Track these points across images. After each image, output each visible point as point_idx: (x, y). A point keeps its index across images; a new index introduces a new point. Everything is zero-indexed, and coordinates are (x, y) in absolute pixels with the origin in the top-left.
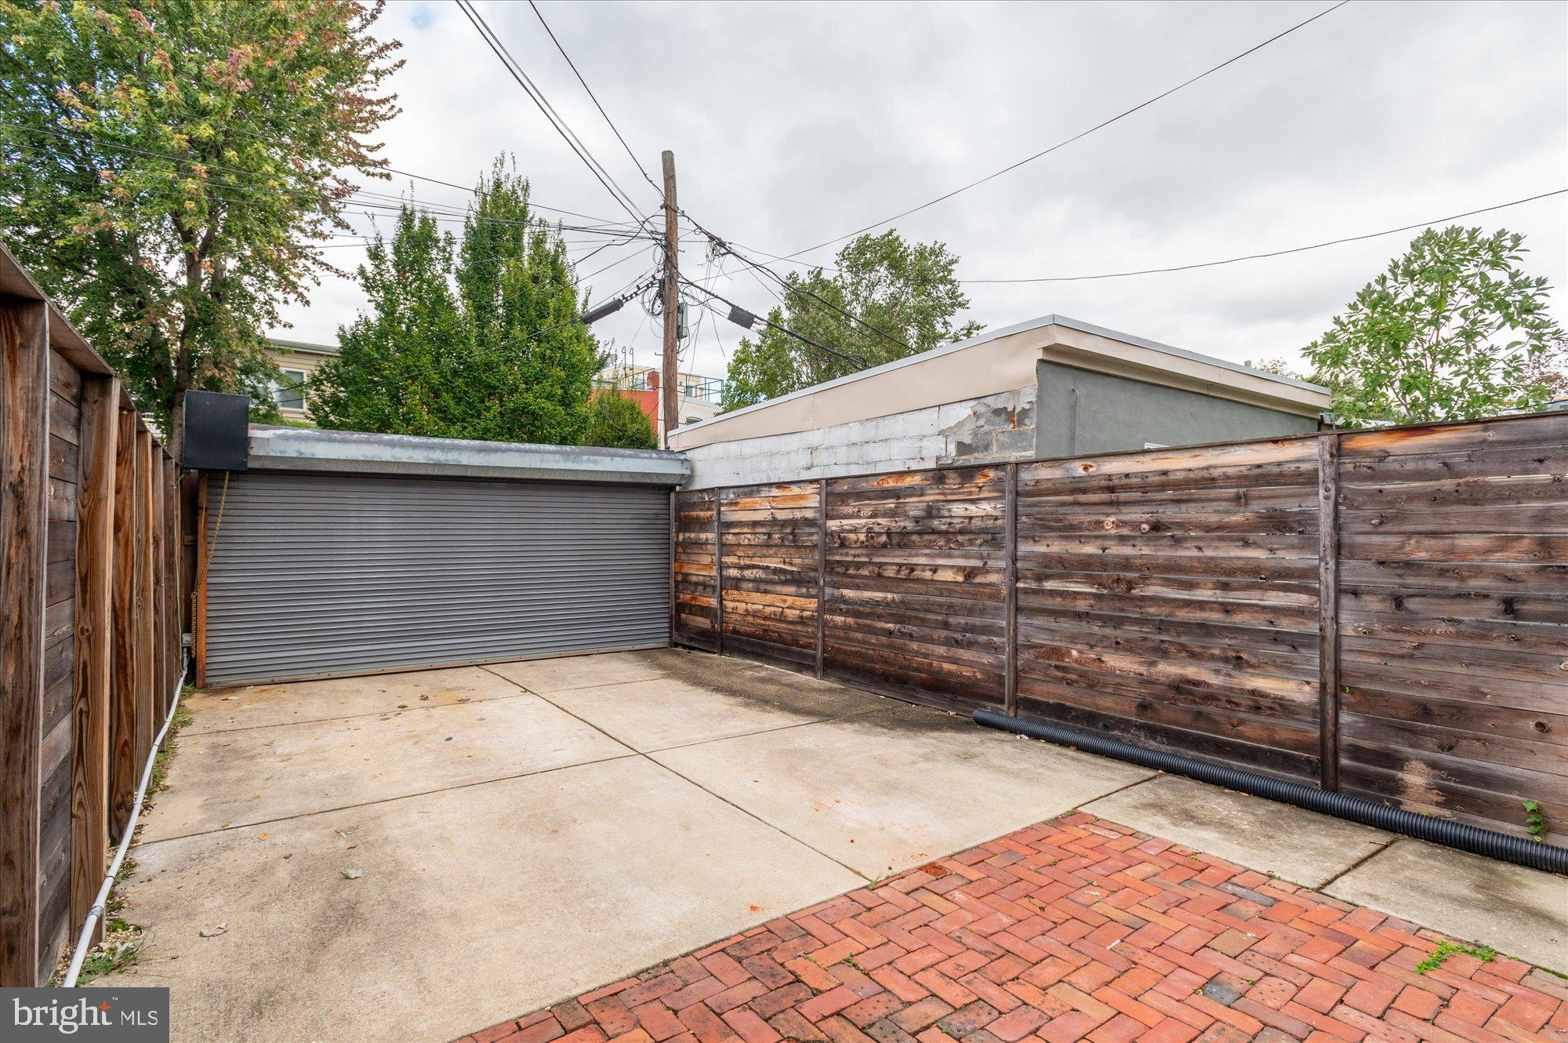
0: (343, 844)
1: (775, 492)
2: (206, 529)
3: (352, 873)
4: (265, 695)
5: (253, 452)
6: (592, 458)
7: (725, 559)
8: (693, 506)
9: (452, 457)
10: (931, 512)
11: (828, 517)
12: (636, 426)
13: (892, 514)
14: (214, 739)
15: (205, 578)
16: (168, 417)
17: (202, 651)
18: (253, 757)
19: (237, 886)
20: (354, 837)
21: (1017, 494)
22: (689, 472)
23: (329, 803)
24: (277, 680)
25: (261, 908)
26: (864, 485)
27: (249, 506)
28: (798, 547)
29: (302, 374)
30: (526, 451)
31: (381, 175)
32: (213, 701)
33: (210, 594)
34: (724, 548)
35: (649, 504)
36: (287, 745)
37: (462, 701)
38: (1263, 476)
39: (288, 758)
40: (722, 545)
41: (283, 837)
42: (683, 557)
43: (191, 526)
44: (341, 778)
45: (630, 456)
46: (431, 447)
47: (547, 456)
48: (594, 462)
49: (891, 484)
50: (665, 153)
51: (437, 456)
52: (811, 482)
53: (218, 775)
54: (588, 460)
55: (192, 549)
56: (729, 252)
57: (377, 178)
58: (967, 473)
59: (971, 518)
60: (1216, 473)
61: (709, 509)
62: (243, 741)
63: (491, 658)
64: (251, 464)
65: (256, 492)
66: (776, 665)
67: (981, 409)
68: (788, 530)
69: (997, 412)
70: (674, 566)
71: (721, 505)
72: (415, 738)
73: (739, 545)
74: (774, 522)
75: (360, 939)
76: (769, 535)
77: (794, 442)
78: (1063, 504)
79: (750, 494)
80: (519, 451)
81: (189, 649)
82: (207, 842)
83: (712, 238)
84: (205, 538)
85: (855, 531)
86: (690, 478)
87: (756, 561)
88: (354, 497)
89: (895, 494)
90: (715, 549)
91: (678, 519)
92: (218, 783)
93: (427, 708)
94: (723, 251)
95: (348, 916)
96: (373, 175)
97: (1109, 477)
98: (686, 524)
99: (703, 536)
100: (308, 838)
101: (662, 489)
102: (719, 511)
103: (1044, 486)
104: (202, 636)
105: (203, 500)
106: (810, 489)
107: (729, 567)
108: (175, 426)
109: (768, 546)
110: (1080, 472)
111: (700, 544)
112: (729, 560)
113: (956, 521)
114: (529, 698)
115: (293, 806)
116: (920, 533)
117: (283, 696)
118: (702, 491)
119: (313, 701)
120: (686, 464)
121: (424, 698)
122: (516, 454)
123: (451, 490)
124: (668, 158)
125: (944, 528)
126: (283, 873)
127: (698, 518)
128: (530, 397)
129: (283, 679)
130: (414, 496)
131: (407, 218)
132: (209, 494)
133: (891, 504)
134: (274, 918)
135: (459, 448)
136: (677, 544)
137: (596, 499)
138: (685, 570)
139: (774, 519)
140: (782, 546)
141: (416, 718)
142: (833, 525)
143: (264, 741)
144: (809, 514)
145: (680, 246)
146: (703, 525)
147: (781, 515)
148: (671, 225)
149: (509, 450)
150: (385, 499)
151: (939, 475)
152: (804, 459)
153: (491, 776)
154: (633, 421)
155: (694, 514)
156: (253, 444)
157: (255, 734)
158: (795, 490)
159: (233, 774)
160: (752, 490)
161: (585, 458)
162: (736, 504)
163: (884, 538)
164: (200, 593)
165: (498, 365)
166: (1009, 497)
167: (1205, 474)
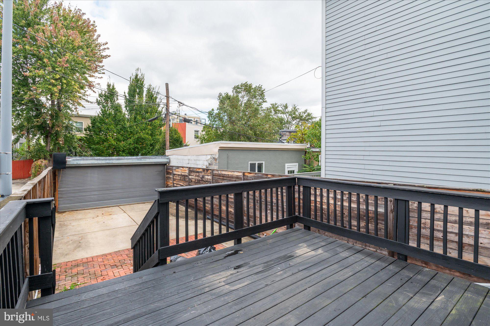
0: (80, 239)
1: (182, 169)
2: (58, 179)
3: (81, 242)
4: (70, 213)
5: (67, 164)
6: (144, 159)
7: (174, 182)
8: (169, 169)
9: (111, 162)
10: (203, 177)
11: (189, 175)
12: (176, 136)
13: (198, 176)
14: (60, 223)
15: (58, 189)
16: (46, 140)
17: (57, 205)
18: (67, 226)
19: (64, 244)
20: (82, 238)
21: (213, 175)
22: (169, 161)
23: (79, 233)
24: (73, 210)
25: (67, 246)
26: (195, 170)
27: (67, 174)
28: (185, 181)
29: (82, 123)
30: (128, 159)
31: (102, 73)
32: (60, 215)
33: (59, 193)
34: (174, 180)
35: (160, 168)
36: (74, 223)
37: (110, 215)
38: (238, 177)
39: (73, 226)
40: (174, 179)
41: (71, 238)
42: (167, 180)
43: (54, 178)
44: (82, 229)
45: (154, 158)
46: (106, 160)
47: (133, 160)
48: (145, 160)
49: (198, 170)
50: (166, 84)
51: (108, 161)
52: (187, 167)
53: (61, 229)
54: (143, 160)
55: (55, 183)
56: (184, 105)
57: (101, 74)
58: (207, 170)
59: (208, 179)
60: (234, 176)
61: (171, 170)
62: (66, 223)
63: (121, 204)
64: (66, 166)
65: (68, 171)
66: (182, 206)
67: (212, 157)
68: (184, 177)
69: (214, 158)
70: (166, 182)
71: (173, 170)
72: (98, 222)
73: (176, 179)
74: (181, 175)
75: (80, 249)
76: (181, 178)
77: (186, 158)
78: (218, 178)
79: (178, 168)
80: (127, 159)
81: (54, 204)
82: (59, 238)
83: (179, 102)
84: (57, 181)
85: (193, 179)
86: (169, 162)
87: (179, 183)
88: (89, 171)
89: (198, 172)
90: (172, 179)
91: (167, 172)
92: (61, 230)
93: (102, 216)
94: (182, 105)
95: (79, 247)
96: (100, 73)
97: (223, 174)
98: (168, 173)
99: (171, 176)
100: (75, 238)
101: (164, 165)
102: (173, 171)
103: (216, 174)
104: (57, 201)
105: (57, 174)
106: (187, 169)
107: (175, 184)
108: (48, 142)
109: (181, 180)
110: (220, 173)
111: (170, 178)
112: (175, 182)
113: (206, 179)
114: (125, 214)
115: (73, 234)
116: (202, 181)
117: (74, 214)
118: (170, 166)
119: (79, 215)
120: (168, 159)
121: (103, 214)
122: (126, 160)
123: (111, 168)
124: (167, 85)
125: (204, 180)
126: (71, 242)
127: (170, 172)
128: (142, 134)
129: (74, 210)
130: (103, 170)
131: (109, 86)
132: (58, 172)
133: (198, 174)
134: (69, 247)
135: (113, 159)
136: (166, 177)
137: (146, 168)
138: (168, 183)
139: (182, 174)
140: (183, 180)
141: (100, 219)
142: (190, 177)
143: (69, 223)
144: (187, 174)
145: (170, 105)
146: (170, 173)
147: (183, 174)
148: (168, 101)
149: (124, 159)
150: (96, 171)
151: (204, 170)
152: (187, 162)
153: (108, 229)
154: (176, 134)
155: (169, 171)
156: (67, 162)
157: (68, 222)
158: (185, 169)
159: (63, 229)
160: (178, 167)
161: (143, 159)
162: (175, 170)
163: (197, 181)
164: (57, 193)
165: (133, 126)
166: (212, 176)
167: (232, 176)
